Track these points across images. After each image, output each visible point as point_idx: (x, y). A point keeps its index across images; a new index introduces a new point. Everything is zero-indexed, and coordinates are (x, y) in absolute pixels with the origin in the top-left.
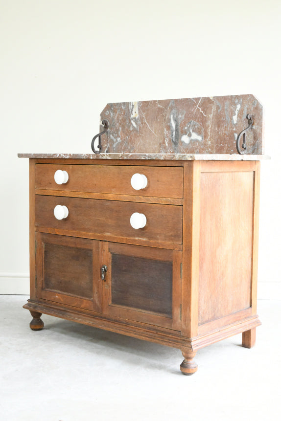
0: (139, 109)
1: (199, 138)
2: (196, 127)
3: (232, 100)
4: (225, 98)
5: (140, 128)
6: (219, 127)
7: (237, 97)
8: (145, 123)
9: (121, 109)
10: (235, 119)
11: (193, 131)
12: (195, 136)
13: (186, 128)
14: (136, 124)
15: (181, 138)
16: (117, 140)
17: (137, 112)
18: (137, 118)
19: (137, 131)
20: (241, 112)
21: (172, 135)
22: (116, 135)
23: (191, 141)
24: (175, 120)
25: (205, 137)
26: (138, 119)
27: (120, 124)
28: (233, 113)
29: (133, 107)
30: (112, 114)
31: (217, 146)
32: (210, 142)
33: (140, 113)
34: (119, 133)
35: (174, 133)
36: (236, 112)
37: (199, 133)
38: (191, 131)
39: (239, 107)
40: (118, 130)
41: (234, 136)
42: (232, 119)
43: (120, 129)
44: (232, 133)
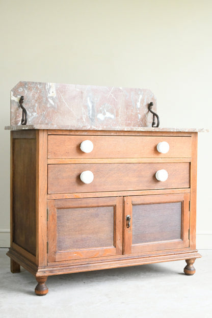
0: (57, 90)
1: (112, 116)
2: (110, 108)
3: (137, 91)
4: (131, 90)
5: (58, 105)
6: (127, 109)
7: (139, 89)
8: (63, 102)
9: (37, 88)
10: (139, 104)
11: (107, 111)
12: (108, 115)
13: (101, 108)
14: (54, 102)
15: (97, 116)
16: (32, 115)
17: (55, 92)
18: (54, 97)
19: (55, 108)
20: (142, 101)
21: (89, 113)
22: (32, 110)
23: (106, 118)
24: (92, 102)
25: (117, 116)
26: (56, 97)
27: (36, 101)
28: (136, 101)
29: (50, 88)
30: (26, 91)
31: (126, 123)
32: (120, 120)
33: (57, 93)
34: (35, 108)
35: (91, 112)
36: (140, 100)
37: (112, 113)
38: (105, 111)
39: (141, 97)
40: (34, 106)
41: (138, 116)
42: (136, 104)
43: (37, 105)
44: (137, 114)
